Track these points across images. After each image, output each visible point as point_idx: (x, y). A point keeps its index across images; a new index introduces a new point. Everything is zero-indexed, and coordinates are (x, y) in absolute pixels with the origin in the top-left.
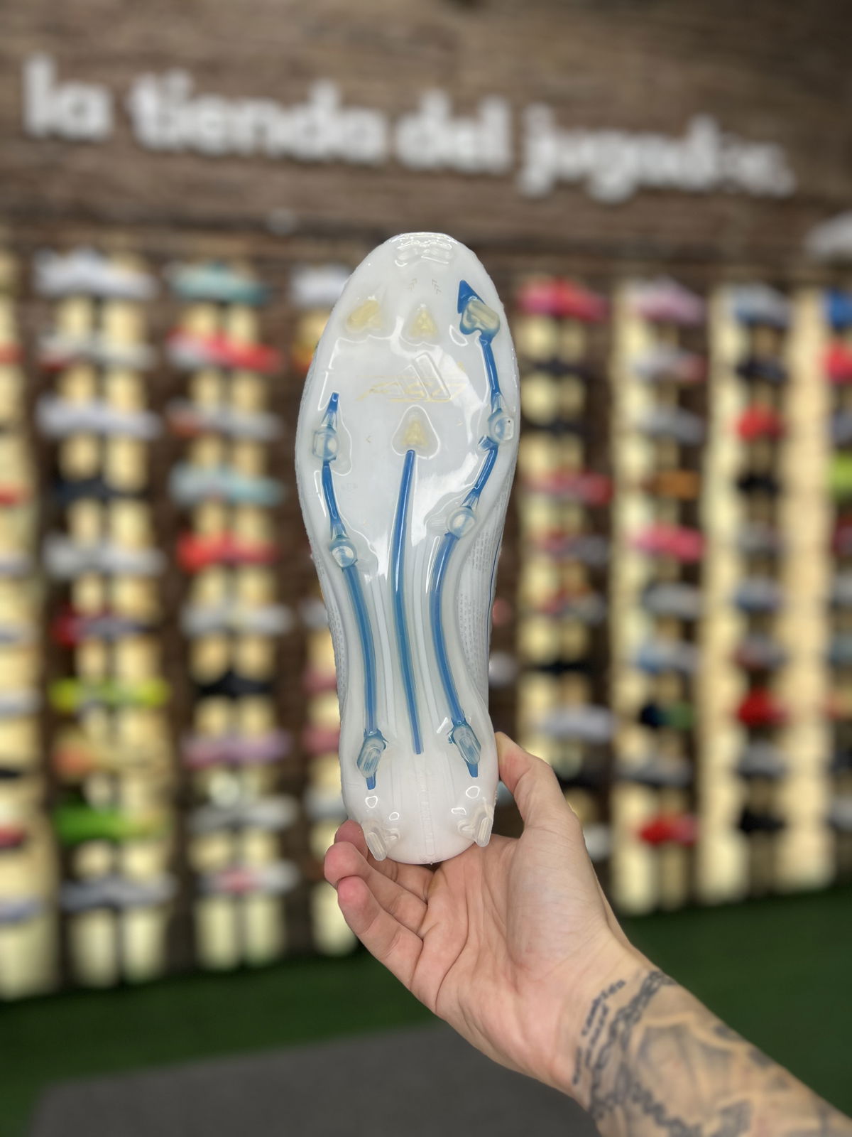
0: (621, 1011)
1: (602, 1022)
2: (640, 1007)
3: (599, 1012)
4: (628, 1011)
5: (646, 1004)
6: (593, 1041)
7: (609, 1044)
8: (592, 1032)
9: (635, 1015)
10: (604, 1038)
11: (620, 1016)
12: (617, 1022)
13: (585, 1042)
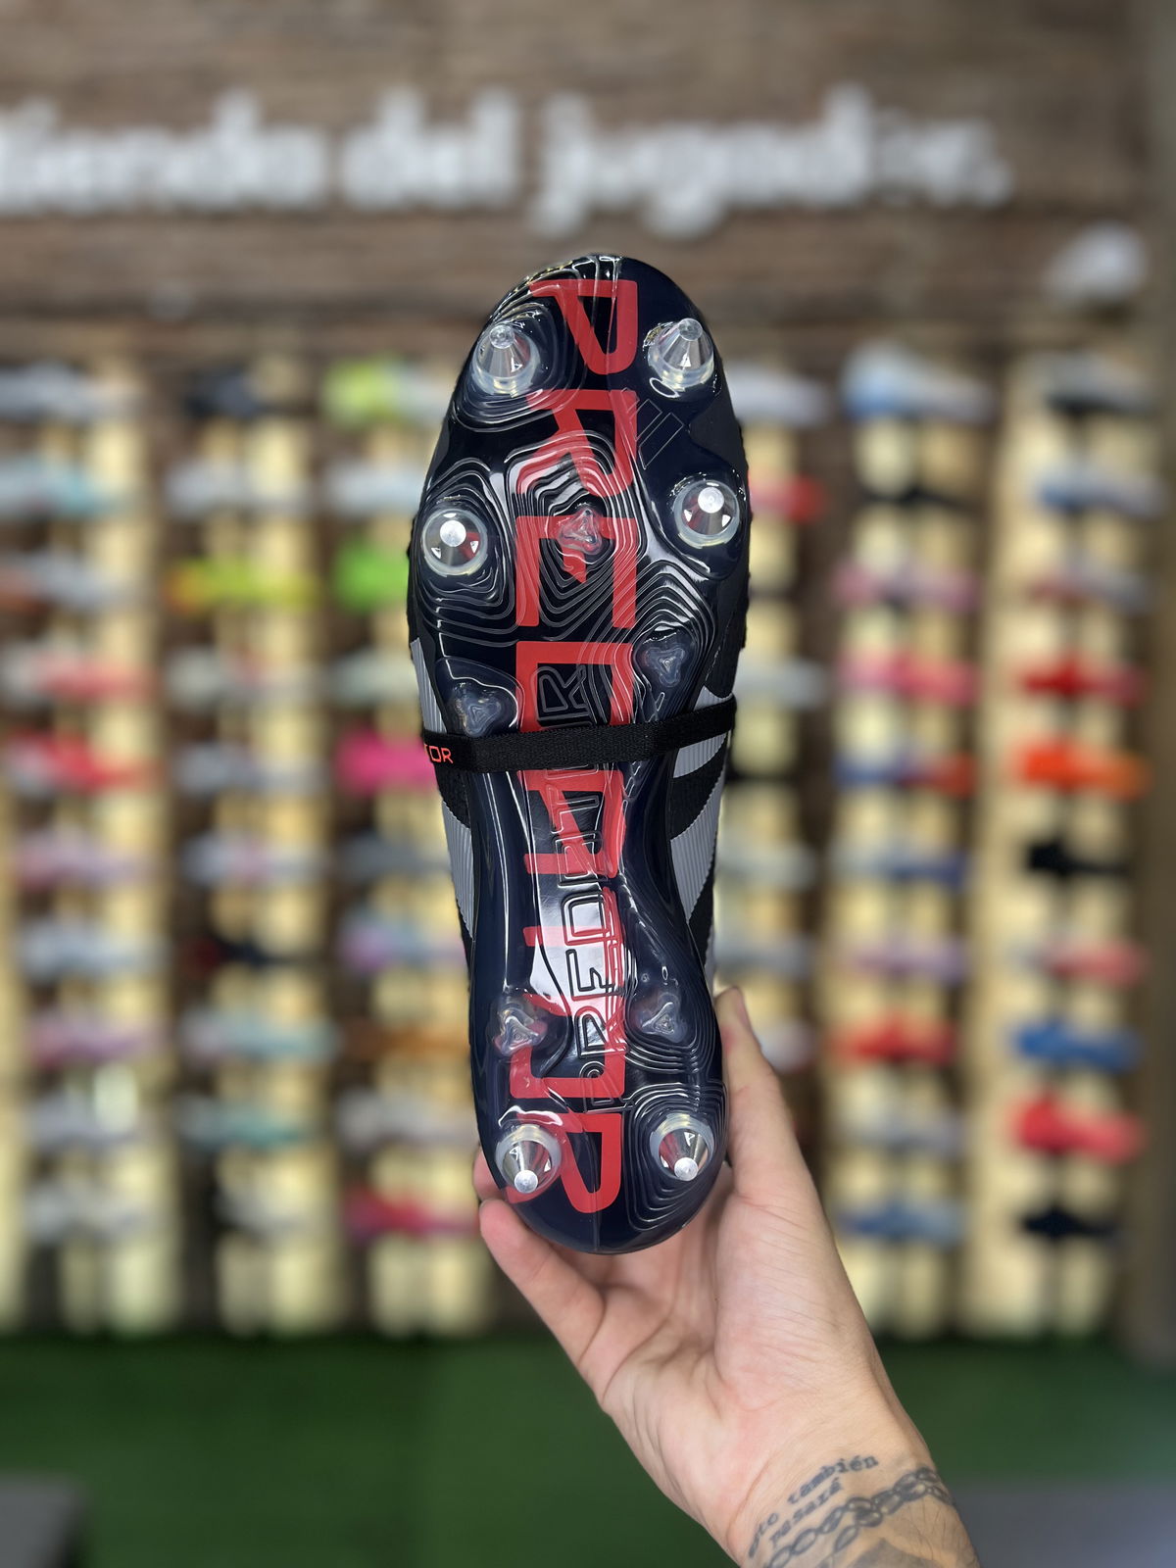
1: (822, 1499)
2: (884, 1510)
3: (826, 1485)
4: (867, 1506)
5: (892, 1511)
6: (799, 1516)
7: (819, 1531)
8: (803, 1503)
9: (876, 1515)
10: (816, 1518)
11: (852, 1506)
12: (845, 1509)
13: (787, 1513)
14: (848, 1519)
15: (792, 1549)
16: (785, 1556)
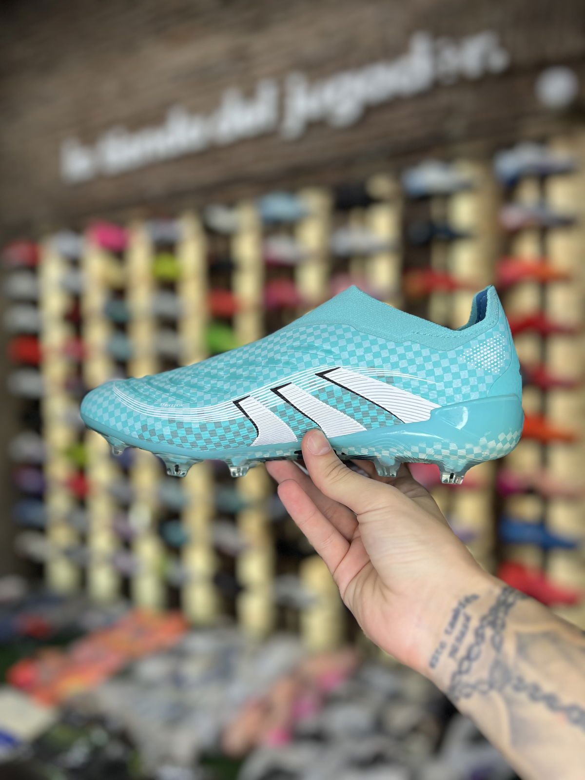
0: (483, 619)
1: (466, 627)
2: (501, 615)
3: (461, 618)
4: (490, 618)
5: (506, 613)
6: (458, 640)
7: (477, 644)
8: (456, 632)
9: (499, 622)
10: (470, 638)
11: (485, 623)
12: (482, 627)
13: (450, 640)
14: (489, 632)
15: (468, 657)
16: (466, 664)
